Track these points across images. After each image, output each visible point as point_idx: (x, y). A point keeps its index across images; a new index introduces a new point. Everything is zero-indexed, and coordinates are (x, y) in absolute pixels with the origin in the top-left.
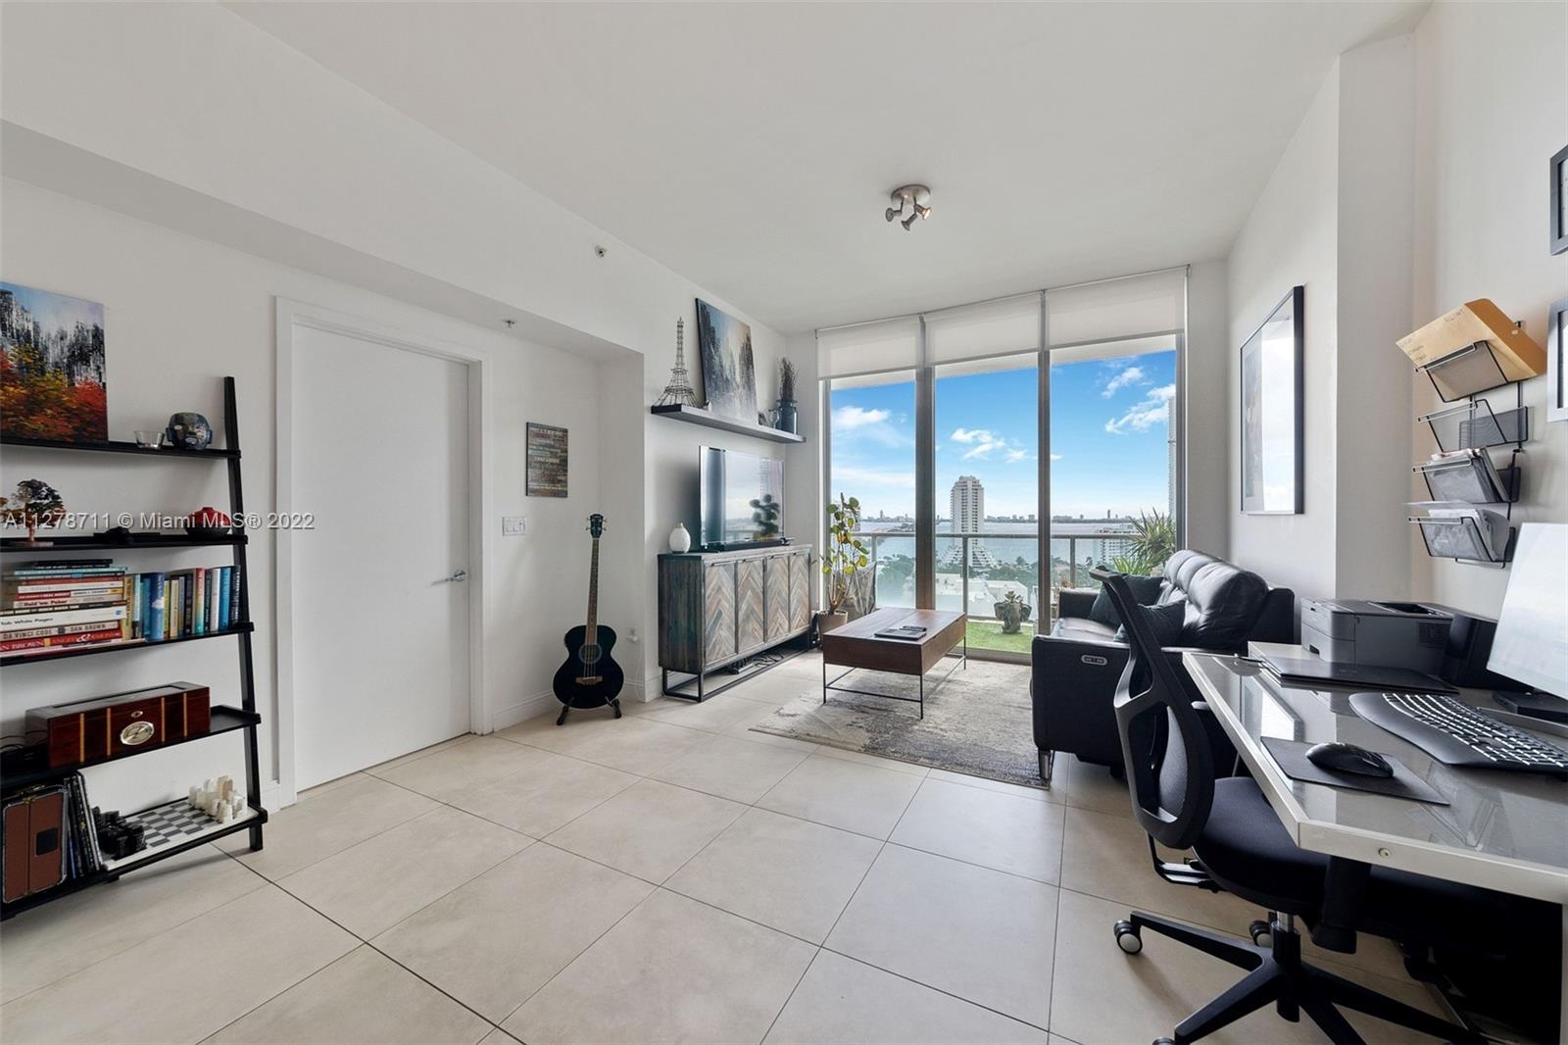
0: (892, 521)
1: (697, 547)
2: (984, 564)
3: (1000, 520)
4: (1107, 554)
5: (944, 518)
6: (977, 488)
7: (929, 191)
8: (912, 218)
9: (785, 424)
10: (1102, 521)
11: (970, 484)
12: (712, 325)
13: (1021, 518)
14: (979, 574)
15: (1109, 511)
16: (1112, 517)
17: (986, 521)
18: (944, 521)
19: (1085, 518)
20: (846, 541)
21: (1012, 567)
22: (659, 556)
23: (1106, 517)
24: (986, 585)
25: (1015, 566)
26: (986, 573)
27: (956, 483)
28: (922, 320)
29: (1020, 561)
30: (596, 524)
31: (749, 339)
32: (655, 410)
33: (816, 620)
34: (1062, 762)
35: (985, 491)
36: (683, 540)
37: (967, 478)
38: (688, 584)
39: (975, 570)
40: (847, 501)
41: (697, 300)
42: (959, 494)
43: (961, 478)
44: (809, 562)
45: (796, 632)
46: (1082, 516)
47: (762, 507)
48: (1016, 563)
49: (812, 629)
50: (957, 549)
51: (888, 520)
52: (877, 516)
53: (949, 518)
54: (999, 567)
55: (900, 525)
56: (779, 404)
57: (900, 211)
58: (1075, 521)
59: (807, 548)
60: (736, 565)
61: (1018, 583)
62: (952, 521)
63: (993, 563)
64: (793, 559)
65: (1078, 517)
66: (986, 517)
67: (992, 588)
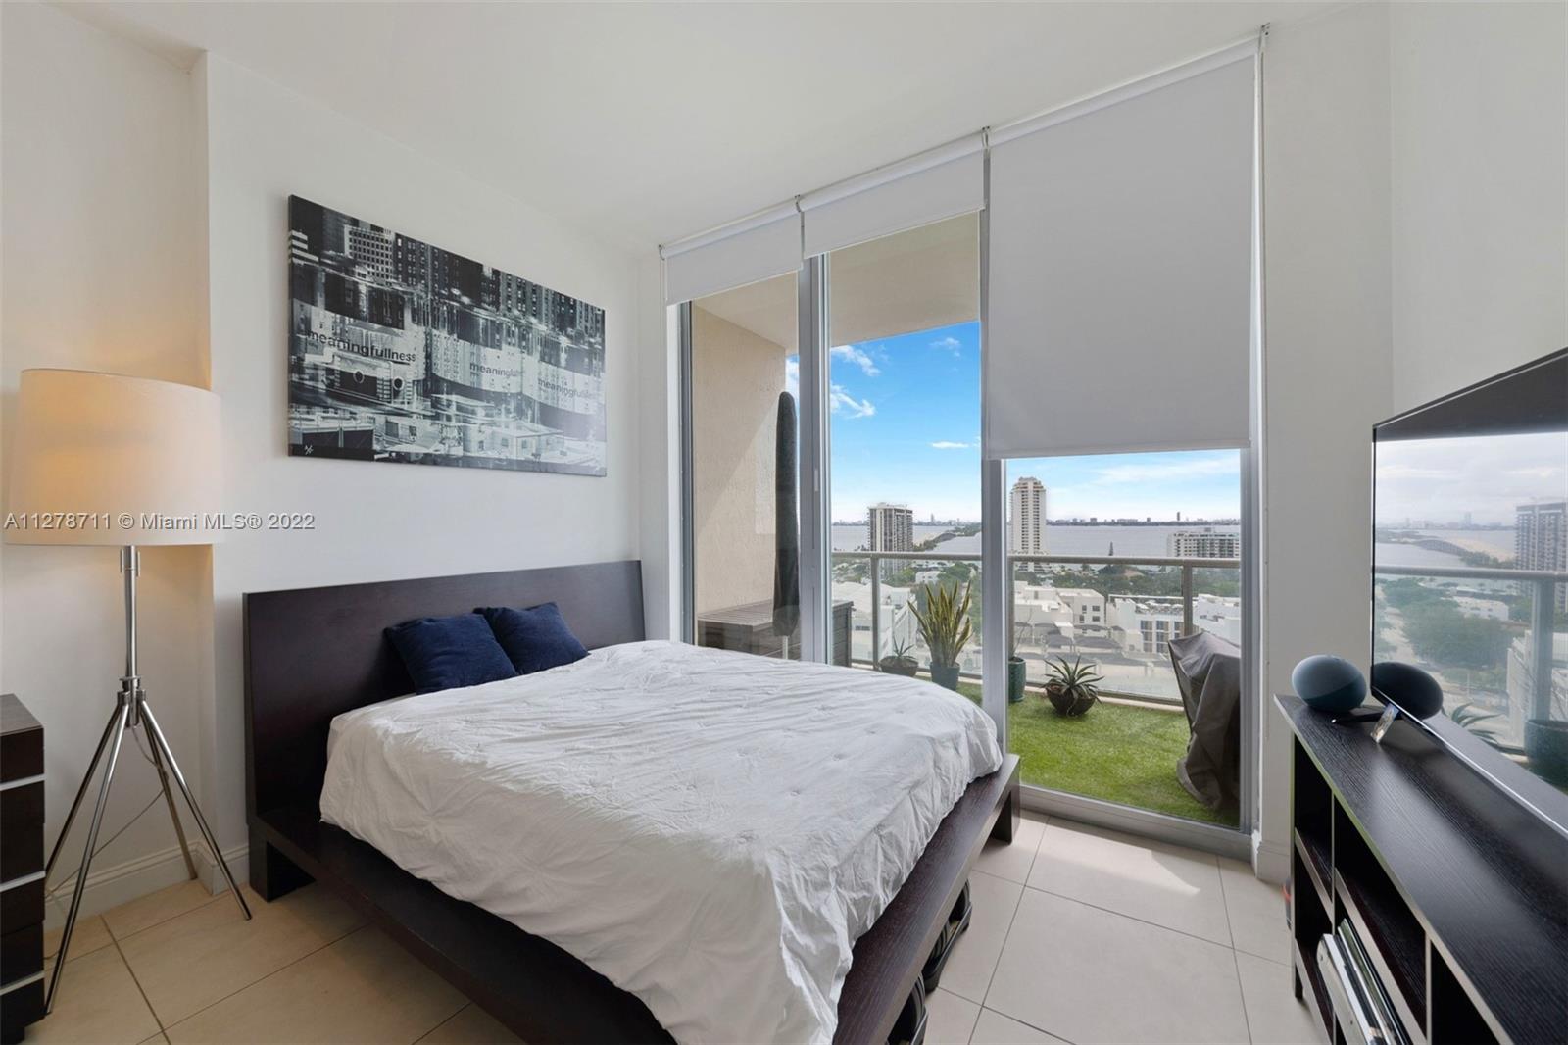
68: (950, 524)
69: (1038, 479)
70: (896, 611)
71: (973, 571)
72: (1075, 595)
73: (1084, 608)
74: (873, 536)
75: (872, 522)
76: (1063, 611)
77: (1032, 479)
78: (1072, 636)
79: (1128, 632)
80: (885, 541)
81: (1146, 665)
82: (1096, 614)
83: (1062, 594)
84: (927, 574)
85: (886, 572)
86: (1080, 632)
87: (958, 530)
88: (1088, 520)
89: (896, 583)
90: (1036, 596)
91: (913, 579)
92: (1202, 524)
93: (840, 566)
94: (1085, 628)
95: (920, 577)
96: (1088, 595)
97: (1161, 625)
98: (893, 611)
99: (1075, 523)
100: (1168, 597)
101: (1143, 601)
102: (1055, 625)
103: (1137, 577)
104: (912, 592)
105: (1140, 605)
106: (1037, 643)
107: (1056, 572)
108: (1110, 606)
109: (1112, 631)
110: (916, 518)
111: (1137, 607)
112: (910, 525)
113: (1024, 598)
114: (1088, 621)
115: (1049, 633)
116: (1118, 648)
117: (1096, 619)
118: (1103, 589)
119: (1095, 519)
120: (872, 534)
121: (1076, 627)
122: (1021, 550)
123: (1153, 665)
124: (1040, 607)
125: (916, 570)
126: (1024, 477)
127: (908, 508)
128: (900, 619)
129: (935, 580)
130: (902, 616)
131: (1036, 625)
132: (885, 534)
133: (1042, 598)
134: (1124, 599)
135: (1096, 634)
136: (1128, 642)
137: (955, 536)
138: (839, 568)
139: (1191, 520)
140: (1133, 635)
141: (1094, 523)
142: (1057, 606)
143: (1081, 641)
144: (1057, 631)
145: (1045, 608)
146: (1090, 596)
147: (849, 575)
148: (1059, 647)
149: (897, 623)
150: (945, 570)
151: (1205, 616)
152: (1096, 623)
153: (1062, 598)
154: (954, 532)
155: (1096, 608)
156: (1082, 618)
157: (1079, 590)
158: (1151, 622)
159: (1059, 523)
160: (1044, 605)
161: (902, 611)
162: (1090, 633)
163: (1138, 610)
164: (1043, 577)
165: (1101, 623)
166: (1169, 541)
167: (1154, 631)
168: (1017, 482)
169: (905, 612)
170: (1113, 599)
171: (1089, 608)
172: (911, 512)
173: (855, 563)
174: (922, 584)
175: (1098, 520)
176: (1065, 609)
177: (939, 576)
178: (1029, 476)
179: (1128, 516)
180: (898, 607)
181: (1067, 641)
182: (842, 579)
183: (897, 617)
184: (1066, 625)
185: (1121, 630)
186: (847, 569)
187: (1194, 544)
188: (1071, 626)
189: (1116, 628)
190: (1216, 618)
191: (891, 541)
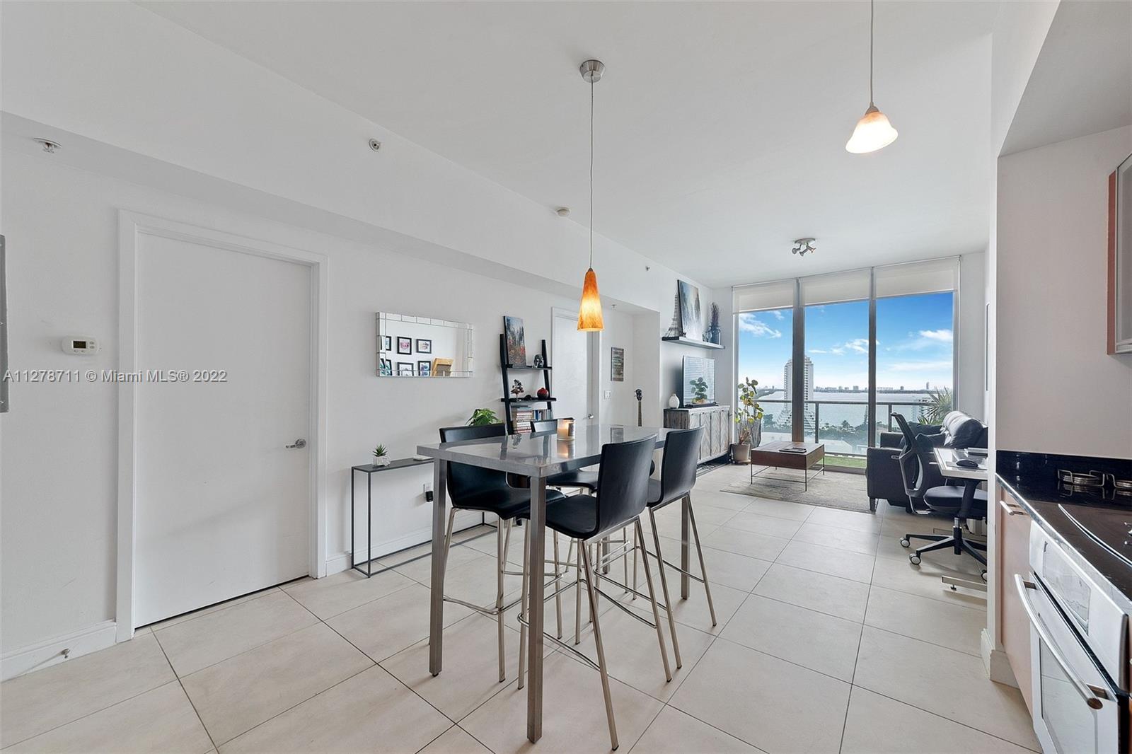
1: (681, 405)
3: (827, 390)
5: (778, 388)
7: (814, 240)
8: (805, 251)
9: (714, 340)
10: (922, 392)
12: (684, 291)
13: (846, 388)
15: (927, 385)
17: (814, 391)
18: (778, 390)
19: (905, 389)
20: (749, 404)
21: (837, 429)
22: (664, 410)
23: (925, 389)
25: (841, 428)
28: (797, 281)
29: (845, 424)
30: (639, 394)
31: (698, 295)
32: (664, 339)
33: (731, 447)
34: (882, 503)
35: (814, 366)
36: (675, 402)
38: (681, 423)
39: (805, 429)
40: (750, 382)
41: (678, 281)
44: (729, 415)
45: (723, 453)
46: (902, 388)
47: (696, 385)
48: (842, 426)
49: (729, 452)
53: (783, 388)
54: (826, 429)
56: (710, 328)
57: (799, 249)
59: (727, 408)
60: (700, 415)
61: (843, 442)
62: (785, 390)
64: (722, 413)
65: (900, 389)
66: (815, 388)
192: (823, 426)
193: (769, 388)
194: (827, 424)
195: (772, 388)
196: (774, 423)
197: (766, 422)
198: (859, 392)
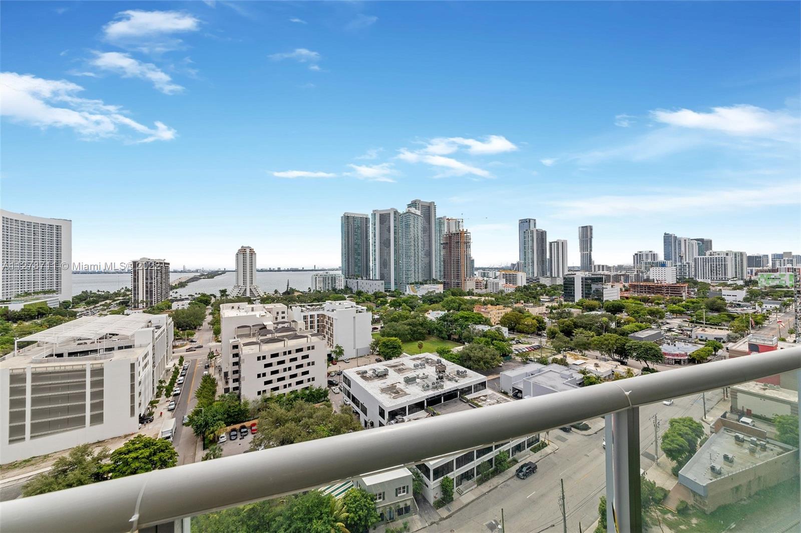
0: (193, 272)
2: (256, 295)
4: (317, 286)
5: (228, 270)
6: (252, 253)
10: (312, 270)
11: (248, 251)
14: (254, 300)
15: (315, 266)
16: (316, 268)
17: (257, 271)
19: (305, 269)
21: (273, 296)
24: (264, 307)
25: (275, 295)
26: (258, 299)
27: (239, 250)
29: (276, 292)
35: (257, 255)
37: (246, 247)
39: (252, 298)
42: (242, 256)
43: (242, 247)
46: (303, 268)
50: (240, 288)
51: (190, 271)
52: (181, 269)
53: (234, 270)
54: (265, 296)
55: (199, 274)
58: (300, 271)
61: (282, 304)
62: (236, 271)
63: (262, 294)
66: (257, 269)
67: (268, 308)
68: (197, 271)
69: (252, 247)
70: (156, 330)
71: (213, 299)
72: (273, 307)
73: (278, 313)
74: (136, 280)
75: (135, 271)
76: (267, 316)
77: (248, 247)
78: (272, 329)
79: (299, 322)
80: (147, 283)
81: (307, 337)
82: (283, 315)
83: (266, 307)
84: (180, 303)
85: (147, 304)
86: (276, 325)
87: (203, 275)
88: (276, 269)
89: (156, 311)
90: (253, 310)
91: (170, 307)
92: (324, 270)
93: (103, 303)
94: (278, 324)
95: (175, 306)
96: (279, 306)
97: (312, 316)
98: (153, 331)
99: (270, 271)
100: (314, 303)
101: (304, 306)
102: (264, 325)
103: (300, 295)
104: (169, 316)
105: (302, 308)
106: (254, 335)
107: (261, 296)
108: (289, 310)
109: (292, 323)
110: (171, 268)
111: (302, 309)
112: (167, 272)
113: (246, 311)
114: (280, 320)
115: (260, 329)
116: (296, 331)
117: (283, 318)
118: (285, 302)
119: (280, 268)
120: (135, 279)
121: (274, 323)
122: (242, 285)
123: (310, 336)
124: (255, 315)
125: (172, 301)
126: (244, 246)
127: (166, 261)
128: (159, 336)
129: (186, 306)
130: (161, 333)
131: (253, 326)
132: (147, 279)
133: (256, 310)
134: (296, 306)
135: (283, 325)
136: (299, 327)
137: (201, 279)
138: (101, 305)
139: (319, 269)
140: (301, 324)
141: (279, 270)
142: (265, 314)
143: (277, 330)
144: (265, 327)
145: (258, 316)
146: (280, 306)
147: (112, 309)
148: (266, 335)
149: (157, 339)
150: (194, 299)
151: (329, 310)
152: (283, 320)
153: (266, 309)
154: (199, 276)
155: (283, 313)
156: (276, 318)
157: (274, 304)
158: (308, 316)
159: (262, 271)
160: (257, 314)
161: (161, 330)
162: (280, 326)
163: (302, 311)
164: (255, 299)
165: (285, 320)
166: (312, 277)
167: (309, 319)
168: (240, 248)
169: (164, 330)
170: (291, 307)
171: (280, 313)
172: (169, 264)
173: (118, 300)
174: (177, 310)
175: (281, 269)
176: (268, 315)
177: (189, 304)
178: (247, 246)
179: (294, 267)
180: (158, 327)
181: (270, 332)
182: (105, 312)
183: (156, 335)
184: (269, 324)
185: (295, 321)
186: (110, 304)
187: (322, 279)
188: (272, 323)
189: (294, 321)
190: (333, 310)
191: (151, 283)
192: (263, 294)
193: (221, 270)
194: (265, 293)
195: (223, 270)
196: (228, 295)
197: (222, 295)
198: (281, 271)
